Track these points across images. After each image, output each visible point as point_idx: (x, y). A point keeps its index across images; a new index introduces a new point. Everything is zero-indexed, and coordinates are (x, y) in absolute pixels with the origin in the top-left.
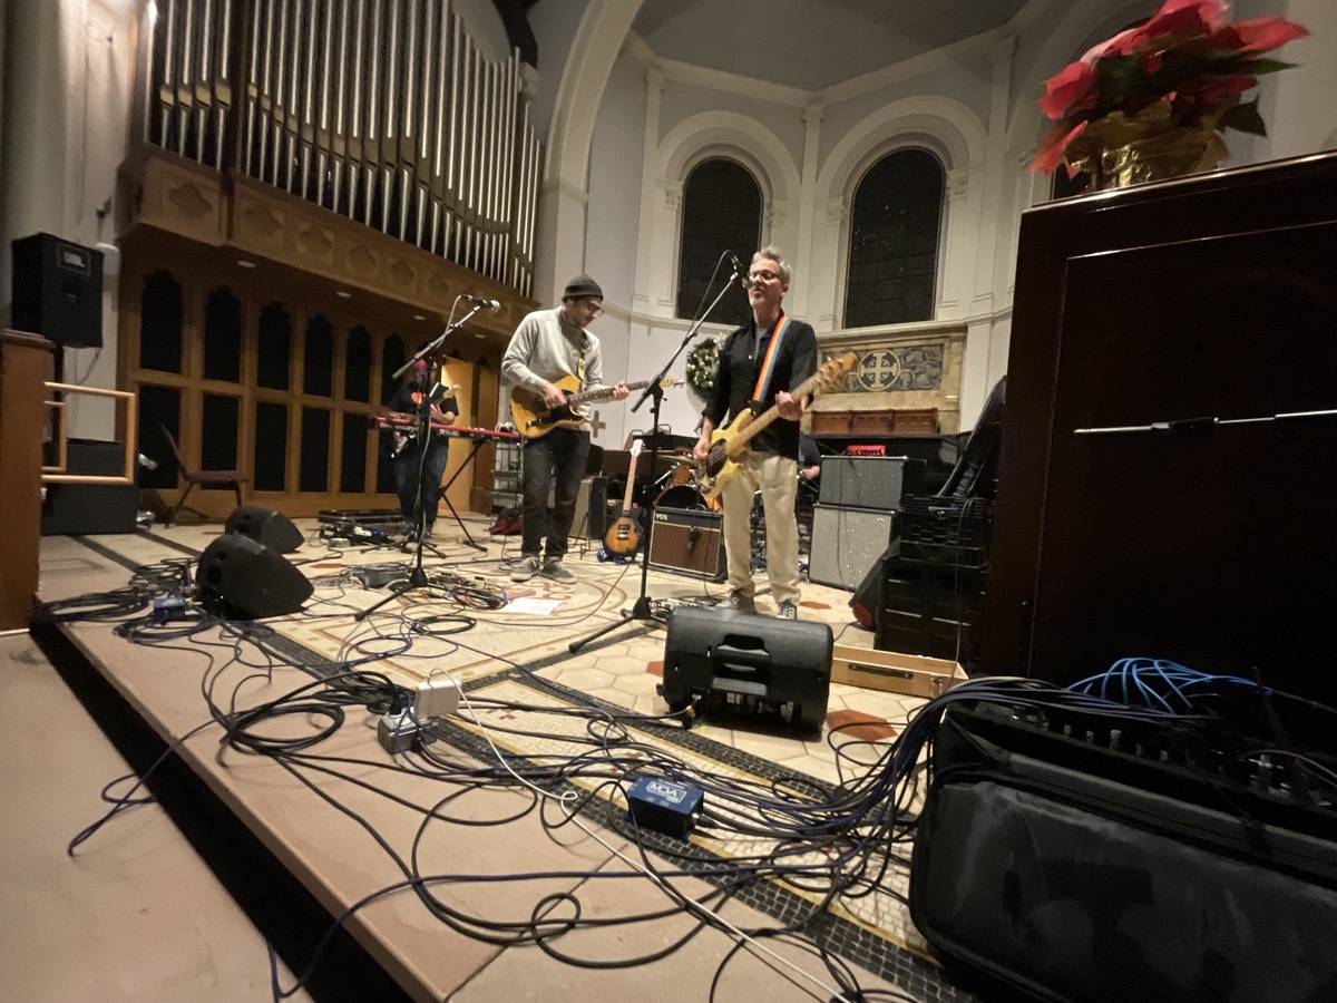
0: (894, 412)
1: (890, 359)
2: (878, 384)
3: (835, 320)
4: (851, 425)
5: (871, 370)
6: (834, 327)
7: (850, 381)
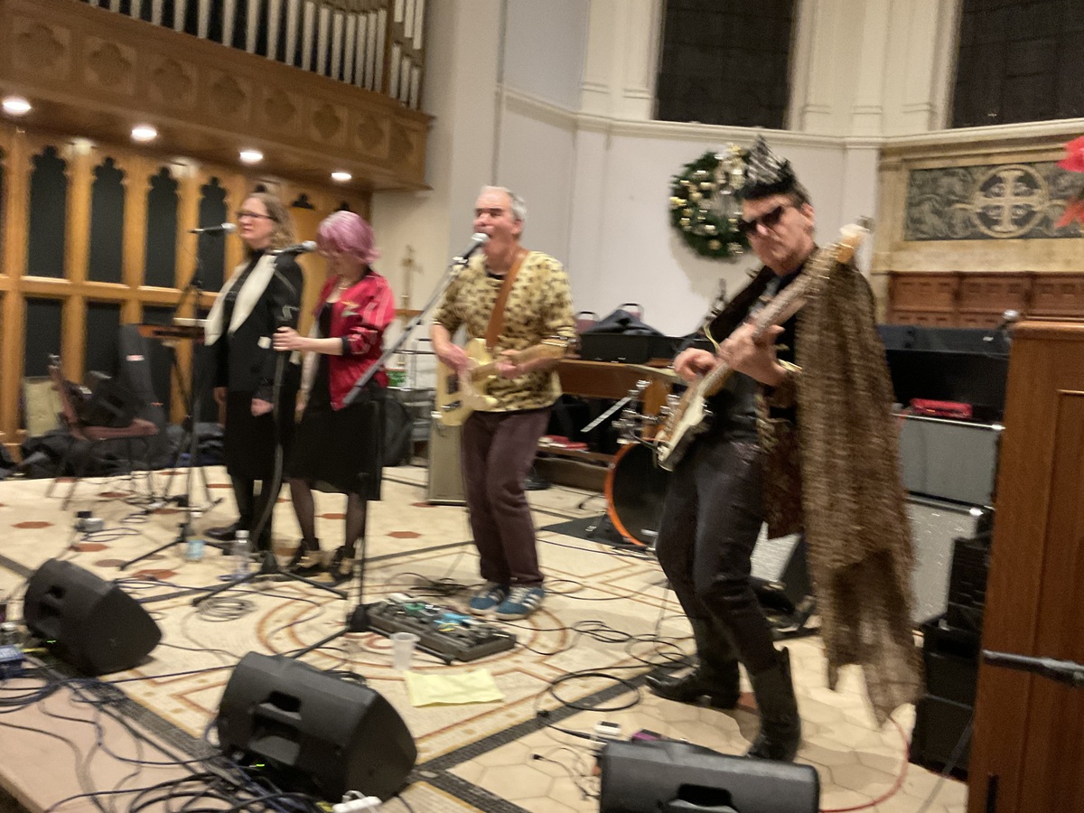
0: (1033, 276)
1: (1028, 181)
2: (1007, 226)
3: (932, 113)
4: (957, 296)
5: (994, 201)
6: (931, 126)
7: (957, 221)
